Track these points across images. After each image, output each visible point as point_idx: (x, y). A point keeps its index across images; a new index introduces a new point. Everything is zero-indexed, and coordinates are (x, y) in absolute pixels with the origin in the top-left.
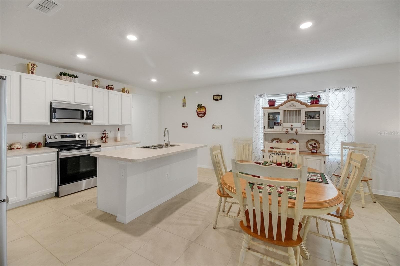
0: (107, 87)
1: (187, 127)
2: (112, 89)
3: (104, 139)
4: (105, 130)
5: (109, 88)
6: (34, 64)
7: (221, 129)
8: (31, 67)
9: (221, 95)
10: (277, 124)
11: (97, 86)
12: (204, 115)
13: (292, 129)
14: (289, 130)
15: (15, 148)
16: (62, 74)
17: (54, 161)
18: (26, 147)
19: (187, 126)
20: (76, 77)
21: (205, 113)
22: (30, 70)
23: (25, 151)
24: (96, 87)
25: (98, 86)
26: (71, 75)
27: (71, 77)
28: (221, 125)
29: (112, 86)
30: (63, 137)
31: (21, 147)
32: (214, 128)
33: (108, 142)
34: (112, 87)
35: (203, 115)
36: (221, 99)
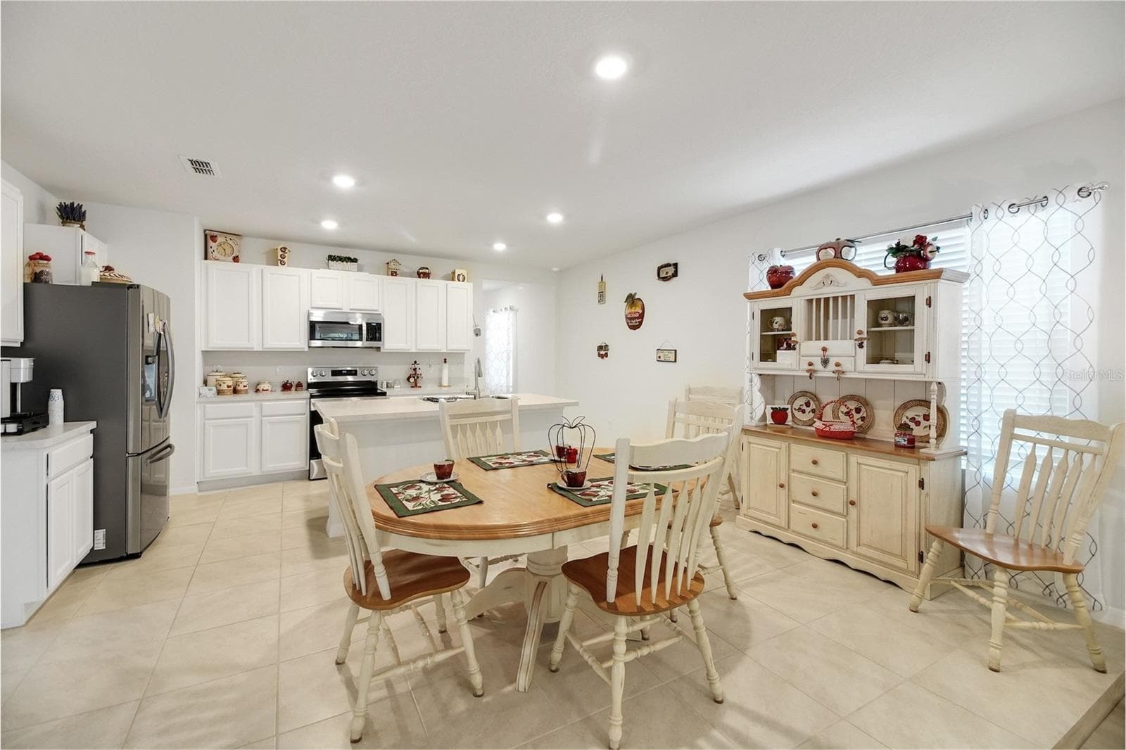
0: (419, 275)
1: (606, 355)
2: (427, 275)
3: (412, 380)
4: (415, 362)
5: (424, 274)
6: (285, 248)
7: (675, 361)
8: (280, 253)
9: (676, 265)
10: (785, 346)
11: (394, 274)
12: (641, 323)
13: (825, 362)
14: (818, 365)
15: (261, 390)
16: (331, 258)
17: (305, 414)
18: (281, 389)
19: (607, 353)
20: (355, 261)
21: (642, 316)
22: (279, 258)
23: (279, 394)
24: (392, 275)
25: (396, 273)
26: (345, 258)
27: (345, 263)
28: (676, 351)
29: (427, 269)
30: (335, 373)
31: (270, 389)
32: (660, 357)
33: (420, 387)
34: (427, 271)
35: (638, 323)
36: (675, 275)
